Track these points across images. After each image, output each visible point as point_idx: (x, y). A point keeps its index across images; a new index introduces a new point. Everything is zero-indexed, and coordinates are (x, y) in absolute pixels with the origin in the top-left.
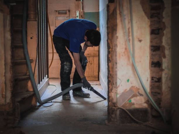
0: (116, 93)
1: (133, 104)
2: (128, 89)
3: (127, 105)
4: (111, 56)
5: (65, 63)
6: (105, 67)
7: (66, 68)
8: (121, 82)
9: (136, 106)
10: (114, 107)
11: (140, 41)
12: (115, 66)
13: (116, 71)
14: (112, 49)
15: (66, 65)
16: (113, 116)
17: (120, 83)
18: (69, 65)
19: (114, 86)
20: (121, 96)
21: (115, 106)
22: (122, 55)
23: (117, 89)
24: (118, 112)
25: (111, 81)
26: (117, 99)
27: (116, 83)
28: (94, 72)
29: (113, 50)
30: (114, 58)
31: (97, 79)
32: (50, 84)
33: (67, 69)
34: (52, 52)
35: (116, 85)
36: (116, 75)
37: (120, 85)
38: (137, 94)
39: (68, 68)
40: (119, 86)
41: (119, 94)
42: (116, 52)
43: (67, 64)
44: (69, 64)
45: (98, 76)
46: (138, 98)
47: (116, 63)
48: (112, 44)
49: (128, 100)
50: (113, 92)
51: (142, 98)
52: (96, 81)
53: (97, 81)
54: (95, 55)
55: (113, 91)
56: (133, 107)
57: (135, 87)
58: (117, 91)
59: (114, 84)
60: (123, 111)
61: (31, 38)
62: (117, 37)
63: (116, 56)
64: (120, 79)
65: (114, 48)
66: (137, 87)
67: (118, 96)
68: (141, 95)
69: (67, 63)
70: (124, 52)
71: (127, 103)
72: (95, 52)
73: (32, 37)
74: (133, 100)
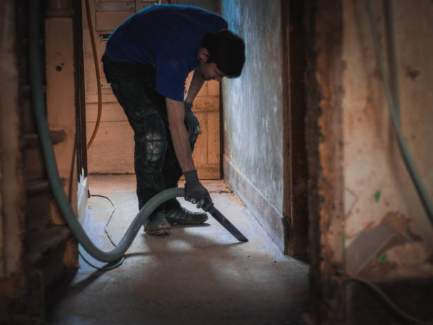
0: (342, 235)
1: (393, 266)
2: (378, 222)
3: (376, 269)
4: (327, 124)
5: (148, 137)
6: (259, 143)
7: (152, 151)
8: (357, 200)
9: (402, 273)
10: (334, 278)
11: (413, 75)
12: (337, 153)
13: (341, 169)
14: (329, 100)
15: (152, 141)
16: (333, 303)
17: (354, 204)
18: (160, 141)
19: (337, 212)
20: (355, 243)
21: (337, 274)
22: (359, 120)
23: (343, 223)
24: (348, 292)
25: (327, 198)
26: (344, 251)
27: (342, 204)
28: (209, 155)
29: (332, 103)
30: (335, 127)
31: (218, 175)
32: (91, 194)
33: (154, 152)
34: (97, 101)
35: (342, 209)
36: (342, 179)
37: (354, 211)
38: (405, 234)
39: (157, 150)
40: (350, 213)
41: (349, 238)
42: (341, 111)
43: (155, 138)
44: (159, 138)
45: (218, 167)
46: (408, 247)
47: (341, 144)
48: (328, 84)
49: (378, 255)
50: (332, 233)
51: (419, 247)
52: (215, 182)
53: (217, 179)
54: (211, 108)
55: (332, 228)
56: (392, 275)
57: (399, 215)
58: (343, 227)
59: (333, 208)
60: (363, 289)
61: (59, 68)
62: (344, 65)
63: (340, 121)
64: (353, 193)
65: (333, 98)
66: (403, 216)
67: (348, 243)
68: (417, 238)
69: (153, 136)
70: (365, 111)
71: (374, 264)
72: (211, 101)
73: (60, 65)
74: (391, 255)
